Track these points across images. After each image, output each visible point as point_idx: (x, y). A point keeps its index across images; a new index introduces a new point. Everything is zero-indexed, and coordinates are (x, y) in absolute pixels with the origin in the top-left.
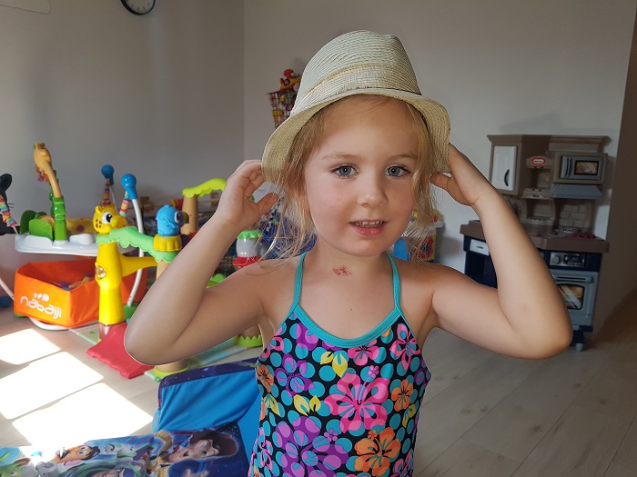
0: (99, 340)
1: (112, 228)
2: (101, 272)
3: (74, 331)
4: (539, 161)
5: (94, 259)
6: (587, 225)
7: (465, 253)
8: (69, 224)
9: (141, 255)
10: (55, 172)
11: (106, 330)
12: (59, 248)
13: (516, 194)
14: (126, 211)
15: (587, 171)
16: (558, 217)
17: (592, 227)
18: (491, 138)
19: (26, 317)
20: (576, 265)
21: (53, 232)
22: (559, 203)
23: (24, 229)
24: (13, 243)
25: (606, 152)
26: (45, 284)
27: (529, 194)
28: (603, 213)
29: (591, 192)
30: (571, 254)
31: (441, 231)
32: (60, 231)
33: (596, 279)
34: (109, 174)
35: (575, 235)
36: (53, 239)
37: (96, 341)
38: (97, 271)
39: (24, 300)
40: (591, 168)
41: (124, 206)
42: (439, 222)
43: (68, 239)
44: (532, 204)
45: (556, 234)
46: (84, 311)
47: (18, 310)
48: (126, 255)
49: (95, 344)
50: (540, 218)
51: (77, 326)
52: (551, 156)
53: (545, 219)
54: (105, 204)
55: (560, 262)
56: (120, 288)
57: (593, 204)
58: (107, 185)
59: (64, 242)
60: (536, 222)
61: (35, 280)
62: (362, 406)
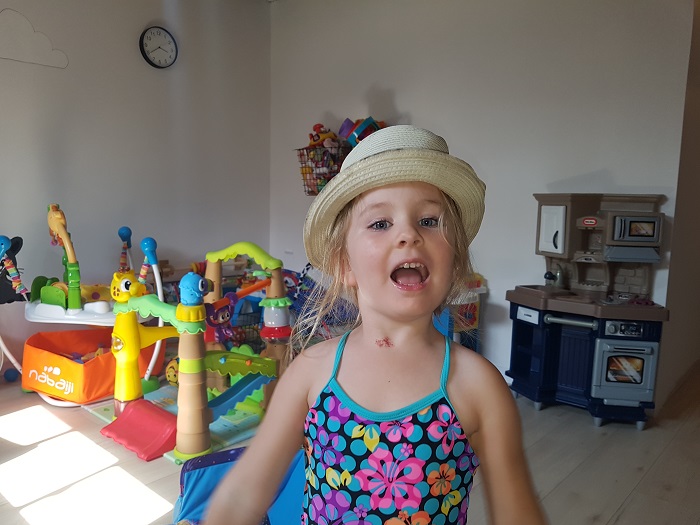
0: (115, 418)
1: (131, 296)
2: (118, 344)
3: (86, 408)
4: (590, 222)
5: (110, 329)
6: (644, 290)
7: (511, 321)
8: (83, 291)
9: (161, 324)
10: (69, 235)
11: (122, 407)
12: (73, 317)
13: (566, 257)
14: (145, 277)
15: (643, 232)
16: (612, 282)
17: (650, 293)
18: (537, 196)
19: (34, 392)
20: (634, 335)
21: (67, 300)
22: (614, 267)
23: (35, 296)
24: (23, 311)
25: (662, 211)
26: (56, 357)
27: (580, 257)
28: (662, 277)
29: (648, 255)
30: (628, 323)
31: (485, 297)
32: (74, 299)
33: (656, 350)
34: (126, 236)
35: (631, 302)
36: (66, 308)
37: (110, 418)
38: (114, 342)
39: (34, 373)
40: (646, 229)
41: (143, 272)
42: (482, 287)
43: (83, 308)
44: (583, 268)
45: (612, 300)
46: (99, 386)
47: (27, 385)
48: (144, 324)
49: (110, 422)
50: (592, 283)
51: (89, 403)
52: (602, 216)
53: (598, 284)
54: (123, 270)
55: (616, 331)
56: (137, 360)
57: (650, 268)
58: (125, 248)
59: (78, 311)
60: (589, 288)
61: (46, 353)
62: (393, 484)
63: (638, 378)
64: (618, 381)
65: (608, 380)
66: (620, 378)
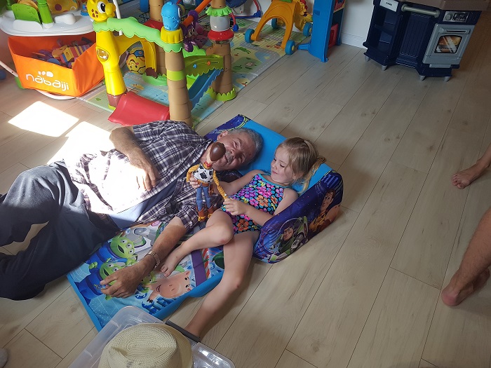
0: (113, 108)
2: (103, 55)
3: (81, 99)
12: (49, 30)
19: (33, 90)
20: (461, 21)
21: (39, 15)
30: (460, 12)
33: (472, 30)
36: (41, 22)
39: (30, 77)
43: (54, 21)
49: (112, 112)
51: (82, 95)
55: (450, 18)
59: (51, 24)
63: (454, 50)
64: (442, 52)
65: (436, 52)
66: (444, 50)
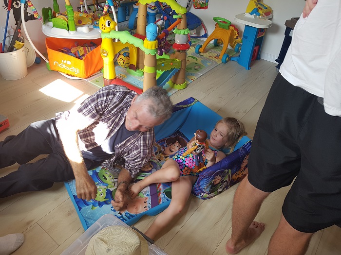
1: (111, 29)
2: (105, 53)
3: (86, 80)
21: (68, 27)
32: (72, 25)
36: (68, 30)
38: (102, 52)
39: (56, 63)
43: (76, 29)
51: (87, 77)
61: (61, 53)
